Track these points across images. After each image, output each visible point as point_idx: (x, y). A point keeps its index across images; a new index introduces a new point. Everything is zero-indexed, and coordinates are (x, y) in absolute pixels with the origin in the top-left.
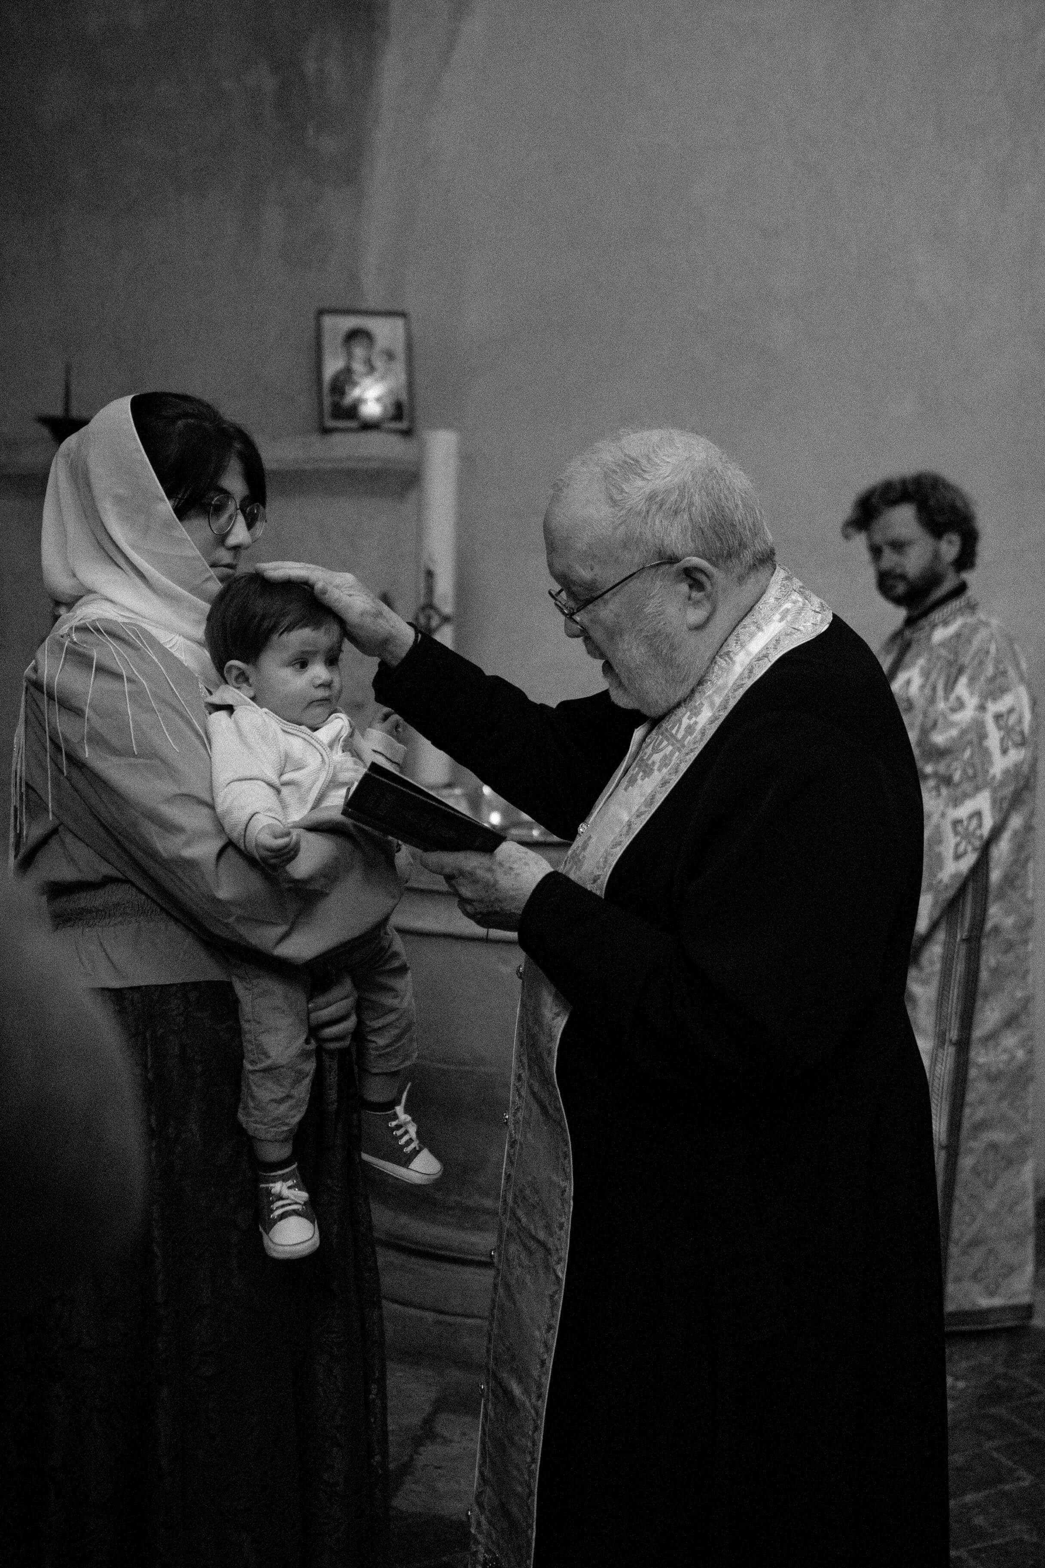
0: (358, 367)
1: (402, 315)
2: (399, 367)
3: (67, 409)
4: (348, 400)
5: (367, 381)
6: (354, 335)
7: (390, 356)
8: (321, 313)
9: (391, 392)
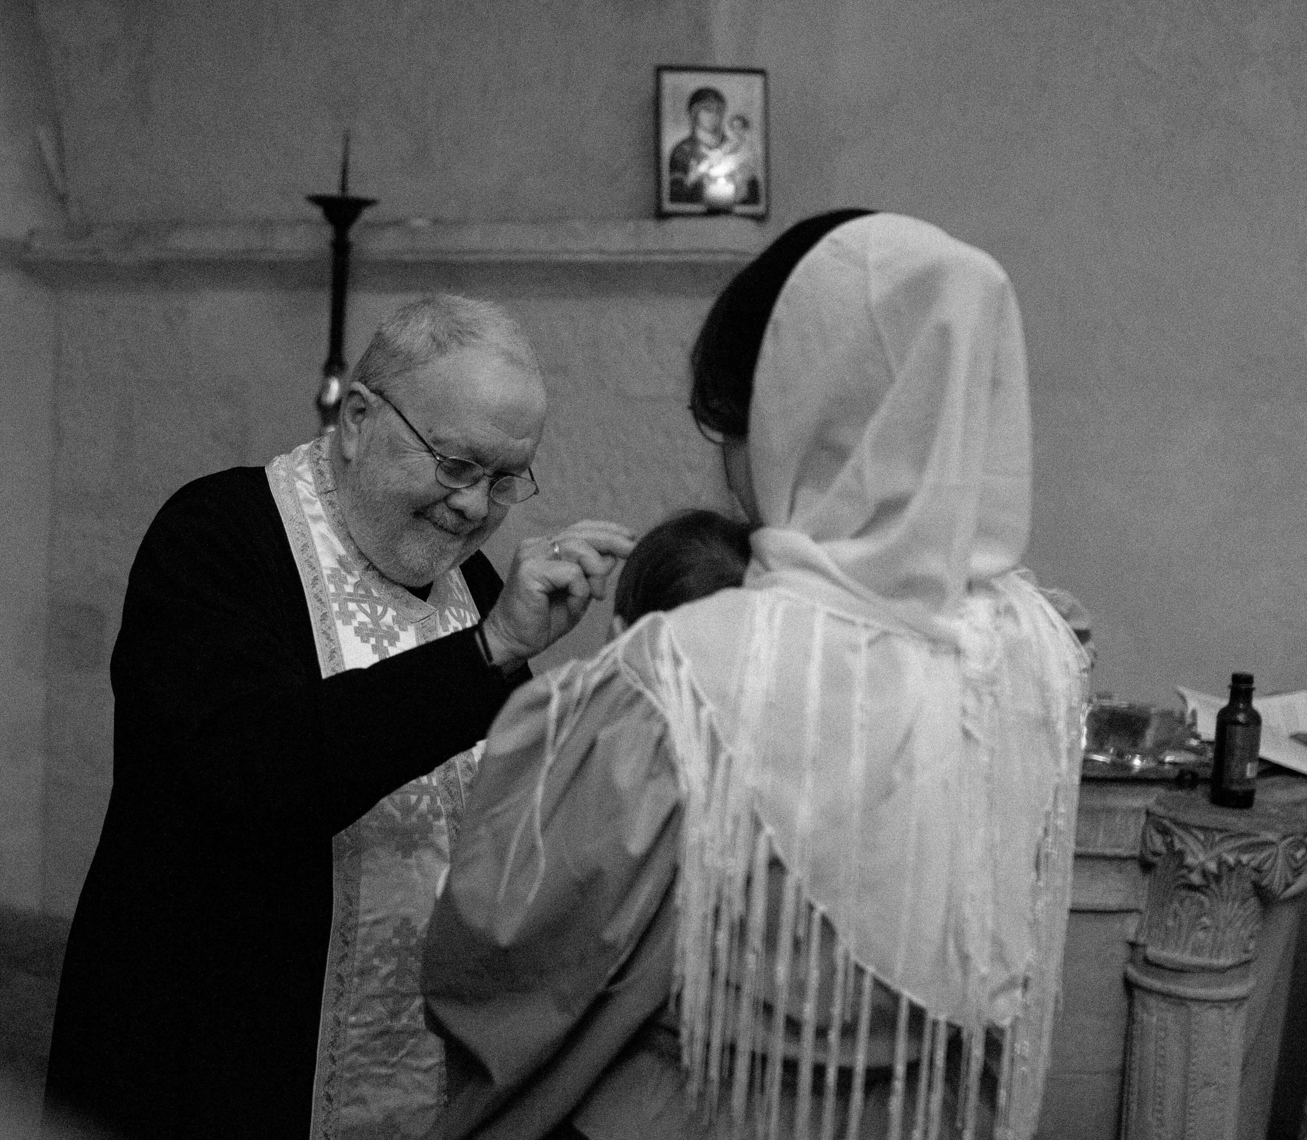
0: (704, 136)
1: (761, 72)
2: (754, 136)
3: (344, 187)
4: (692, 177)
5: (714, 155)
6: (700, 97)
7: (745, 123)
8: (660, 70)
9: (742, 167)
